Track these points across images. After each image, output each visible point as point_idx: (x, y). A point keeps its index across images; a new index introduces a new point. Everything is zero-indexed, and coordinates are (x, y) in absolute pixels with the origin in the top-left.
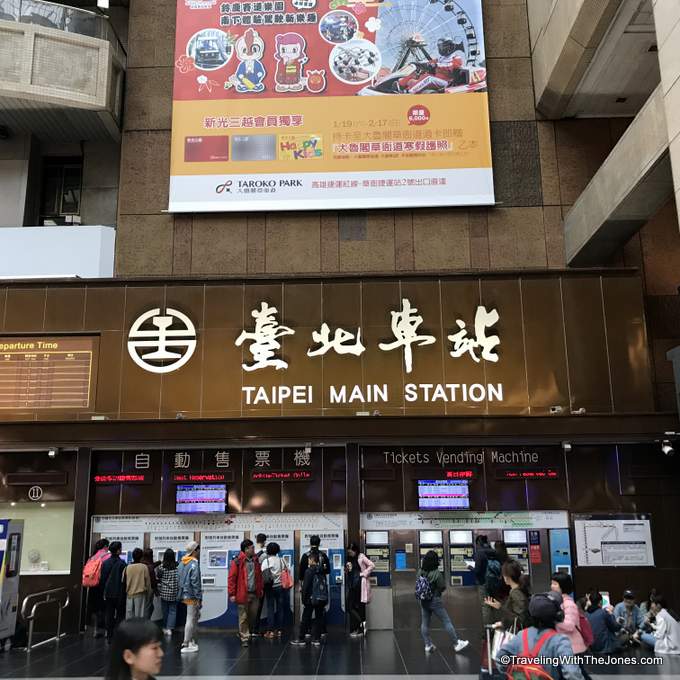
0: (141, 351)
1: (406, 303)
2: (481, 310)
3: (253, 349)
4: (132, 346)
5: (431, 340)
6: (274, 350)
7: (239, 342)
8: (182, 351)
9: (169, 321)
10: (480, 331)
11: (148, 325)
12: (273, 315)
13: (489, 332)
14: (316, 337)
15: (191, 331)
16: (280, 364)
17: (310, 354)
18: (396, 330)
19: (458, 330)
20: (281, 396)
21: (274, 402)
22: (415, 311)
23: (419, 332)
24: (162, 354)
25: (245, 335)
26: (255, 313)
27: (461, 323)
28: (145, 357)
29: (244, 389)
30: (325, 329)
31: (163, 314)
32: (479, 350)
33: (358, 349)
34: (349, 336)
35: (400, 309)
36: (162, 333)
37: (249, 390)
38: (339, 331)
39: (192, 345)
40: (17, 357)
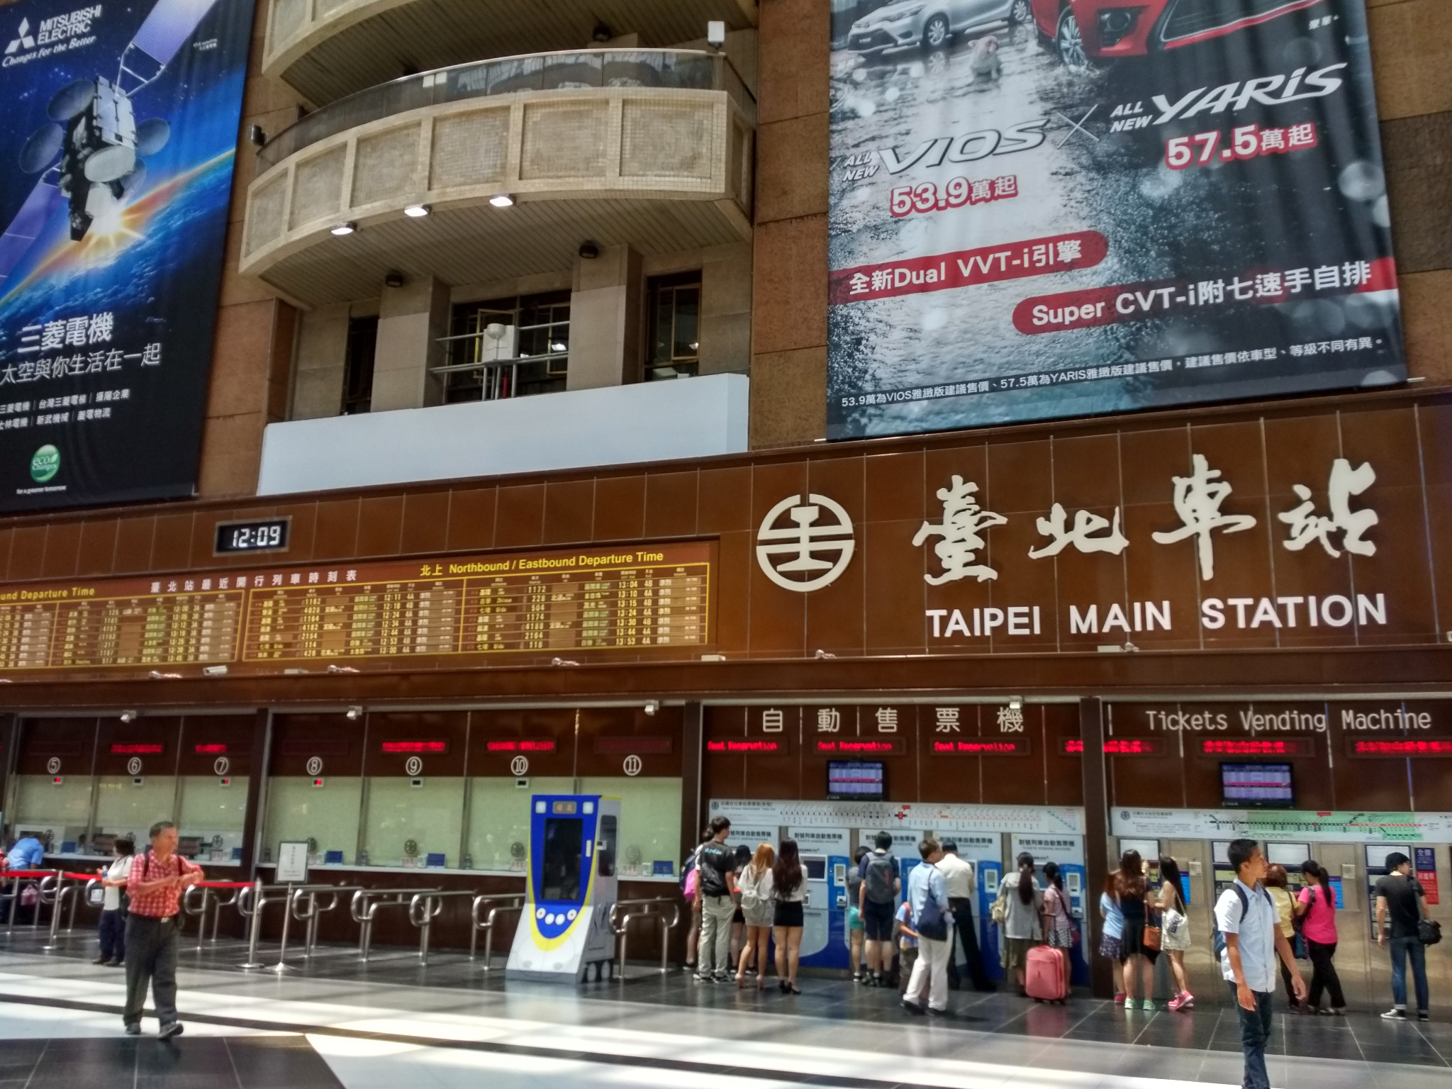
0: (775, 560)
1: (1199, 461)
2: (1341, 466)
3: (940, 549)
4: (762, 552)
5: (1246, 522)
6: (975, 551)
7: (918, 540)
8: (834, 556)
9: (812, 513)
10: (1338, 501)
11: (784, 521)
12: (971, 494)
13: (1356, 503)
14: (1043, 527)
15: (846, 526)
16: (985, 573)
17: (1033, 555)
18: (1183, 508)
19: (1297, 502)
20: (989, 624)
21: (977, 633)
22: (1216, 473)
23: (1225, 509)
24: (805, 563)
25: (927, 529)
26: (942, 494)
27: (1302, 491)
28: (781, 568)
29: (929, 613)
30: (1058, 512)
31: (804, 503)
32: (1337, 537)
33: (1116, 544)
34: (1099, 523)
35: (1188, 472)
36: (804, 532)
37: (936, 614)
38: (1081, 516)
39: (848, 547)
40: (612, 576)
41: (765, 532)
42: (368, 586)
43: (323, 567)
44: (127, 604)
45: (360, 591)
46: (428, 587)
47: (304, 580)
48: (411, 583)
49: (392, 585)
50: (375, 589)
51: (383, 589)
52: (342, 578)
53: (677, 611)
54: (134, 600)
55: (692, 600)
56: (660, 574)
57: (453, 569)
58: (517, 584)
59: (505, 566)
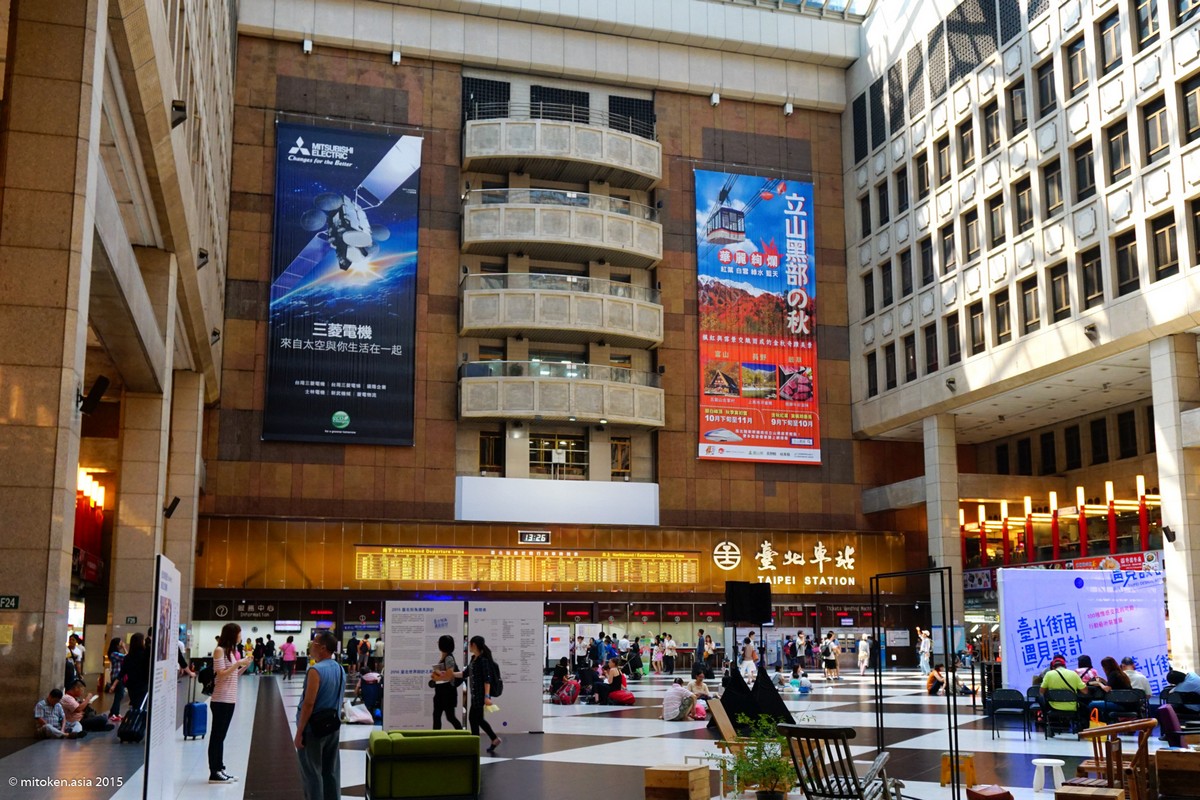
1: (820, 543)
2: (848, 547)
3: (762, 561)
4: (716, 558)
5: (829, 559)
6: (771, 562)
7: (757, 558)
8: (735, 560)
9: (729, 548)
10: (847, 556)
12: (770, 546)
13: (850, 557)
14: (786, 557)
15: (738, 552)
16: (773, 568)
17: (784, 564)
18: (816, 555)
19: (838, 555)
22: (824, 547)
23: (825, 556)
24: (727, 562)
25: (759, 555)
26: (762, 545)
27: (840, 553)
28: (721, 563)
29: (759, 577)
30: (790, 553)
31: (727, 544)
32: (846, 564)
33: (802, 562)
34: (799, 557)
35: (818, 546)
36: (727, 553)
37: (761, 577)
38: (795, 554)
39: (739, 558)
40: (668, 561)
41: (716, 552)
42: (583, 558)
43: (565, 550)
44: (481, 558)
45: (580, 560)
46: (606, 560)
47: (557, 554)
48: (599, 558)
49: (591, 558)
50: (585, 560)
51: (589, 559)
52: (572, 555)
53: (689, 573)
54: (484, 557)
55: (693, 570)
56: (683, 561)
57: (614, 555)
58: (637, 562)
59: (633, 555)
